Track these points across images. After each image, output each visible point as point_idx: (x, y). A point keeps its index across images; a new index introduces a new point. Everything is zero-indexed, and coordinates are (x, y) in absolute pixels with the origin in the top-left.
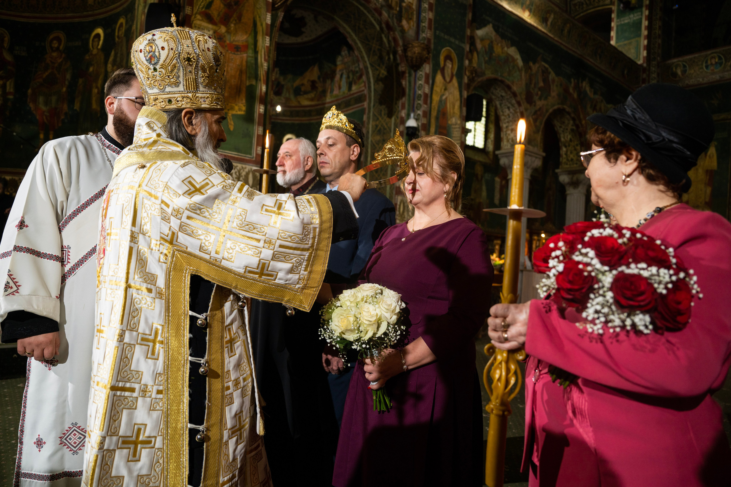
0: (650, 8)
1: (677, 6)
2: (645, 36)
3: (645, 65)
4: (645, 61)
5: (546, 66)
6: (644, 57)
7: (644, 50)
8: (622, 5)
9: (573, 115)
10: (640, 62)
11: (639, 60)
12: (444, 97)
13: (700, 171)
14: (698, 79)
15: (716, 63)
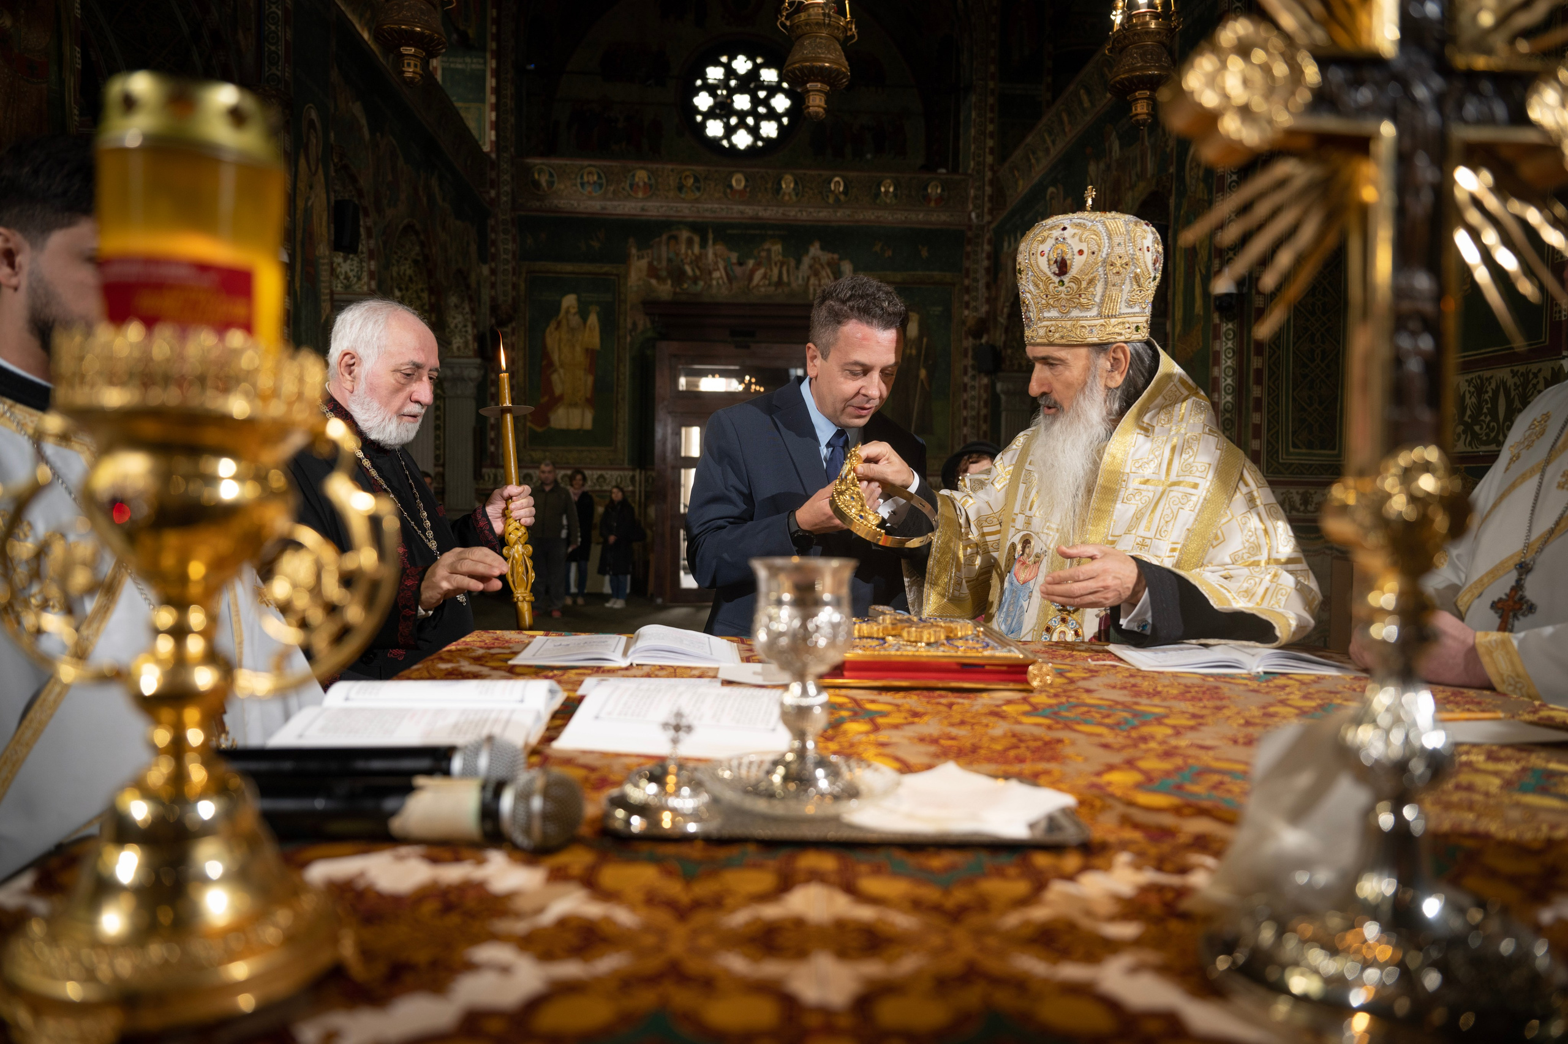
0: (498, 55)
1: (532, 67)
2: (492, 104)
3: (493, 156)
4: (494, 149)
5: (394, 142)
6: (491, 142)
7: (491, 129)
8: (455, 36)
9: (422, 237)
10: (486, 148)
11: (484, 144)
12: (310, 204)
13: (578, 349)
14: (572, 202)
15: (595, 182)
